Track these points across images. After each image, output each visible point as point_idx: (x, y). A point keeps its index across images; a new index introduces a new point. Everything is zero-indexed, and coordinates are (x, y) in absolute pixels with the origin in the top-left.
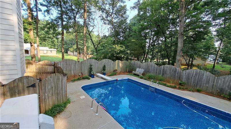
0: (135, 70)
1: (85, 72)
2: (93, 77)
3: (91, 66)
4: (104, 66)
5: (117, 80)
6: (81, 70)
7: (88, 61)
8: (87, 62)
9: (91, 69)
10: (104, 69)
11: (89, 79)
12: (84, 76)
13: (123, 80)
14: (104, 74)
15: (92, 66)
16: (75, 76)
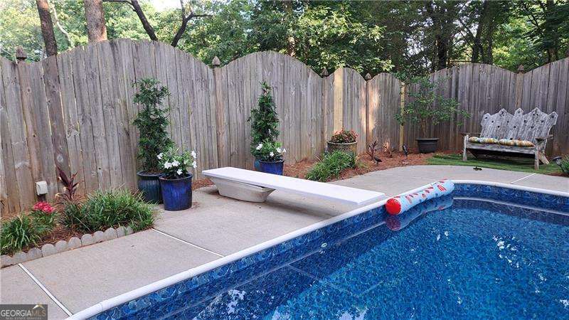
1: (103, 163)
2: (184, 203)
3: (149, 96)
4: (266, 106)
6: (58, 141)
7: (116, 63)
8: (107, 71)
9: (151, 132)
11: (142, 223)
12: (87, 198)
15: (164, 100)
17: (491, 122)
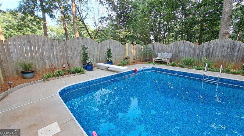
0: (156, 57)
1: (76, 62)
2: (91, 70)
3: (85, 48)
4: (109, 51)
5: (135, 71)
6: (67, 57)
7: (78, 42)
8: (77, 44)
9: (85, 56)
10: (109, 55)
11: (82, 73)
12: (72, 68)
13: (144, 70)
14: (110, 63)
15: (88, 49)
16: (52, 68)
17: (159, 55)
